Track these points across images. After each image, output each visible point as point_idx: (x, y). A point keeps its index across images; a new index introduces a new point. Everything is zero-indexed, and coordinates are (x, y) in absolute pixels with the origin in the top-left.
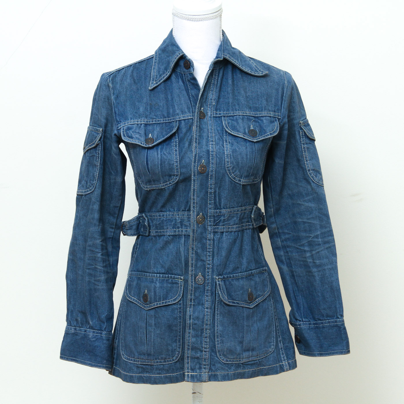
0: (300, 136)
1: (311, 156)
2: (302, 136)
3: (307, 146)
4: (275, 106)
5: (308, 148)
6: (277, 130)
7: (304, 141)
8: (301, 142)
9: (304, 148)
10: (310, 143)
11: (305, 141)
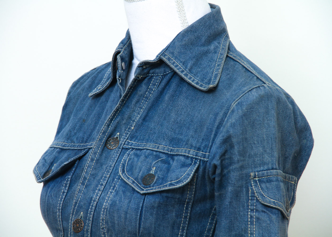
0: (248, 196)
1: (261, 232)
2: (251, 197)
3: (257, 214)
4: (203, 140)
5: (258, 219)
6: (186, 178)
7: (254, 206)
8: (248, 206)
9: (251, 217)
10: (263, 211)
11: (256, 205)
